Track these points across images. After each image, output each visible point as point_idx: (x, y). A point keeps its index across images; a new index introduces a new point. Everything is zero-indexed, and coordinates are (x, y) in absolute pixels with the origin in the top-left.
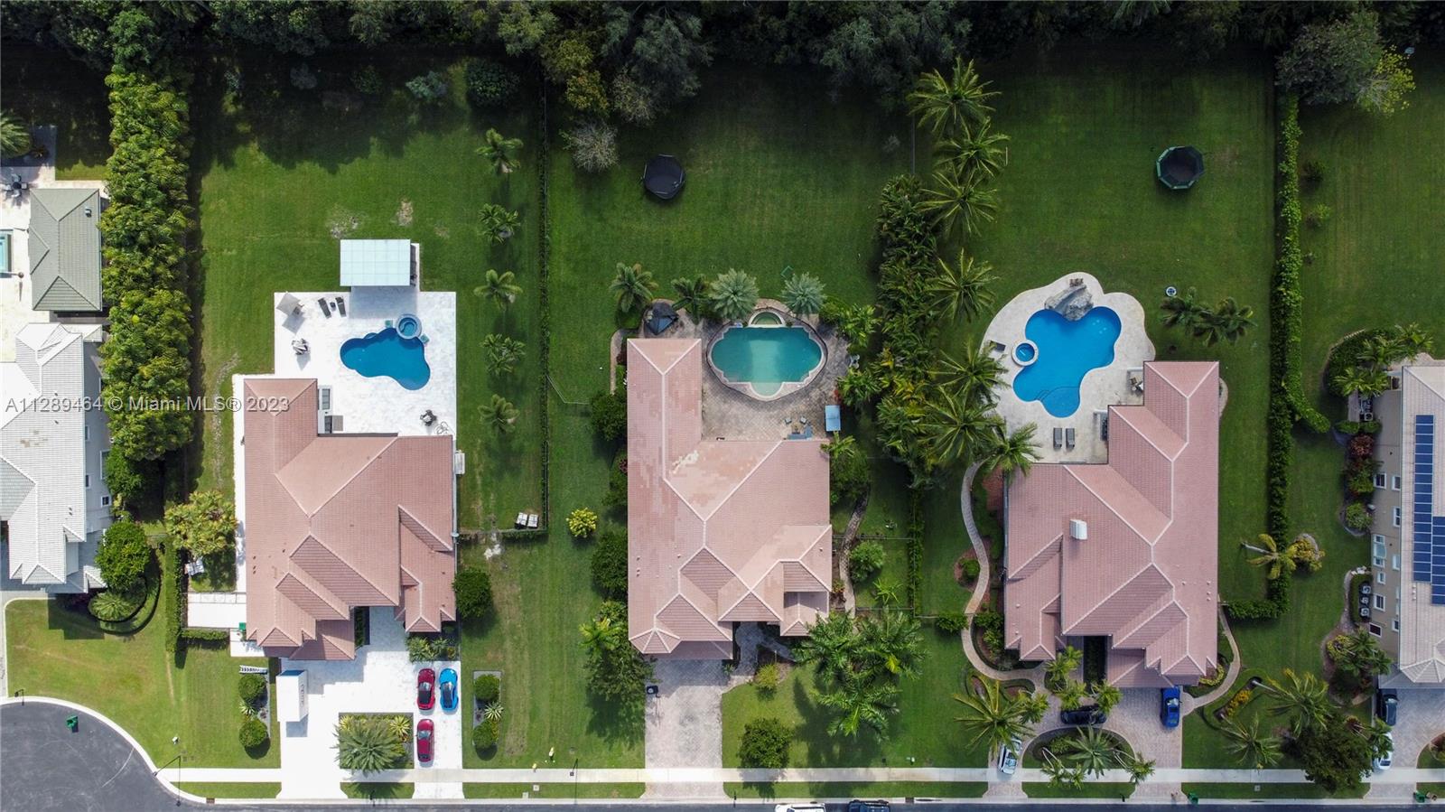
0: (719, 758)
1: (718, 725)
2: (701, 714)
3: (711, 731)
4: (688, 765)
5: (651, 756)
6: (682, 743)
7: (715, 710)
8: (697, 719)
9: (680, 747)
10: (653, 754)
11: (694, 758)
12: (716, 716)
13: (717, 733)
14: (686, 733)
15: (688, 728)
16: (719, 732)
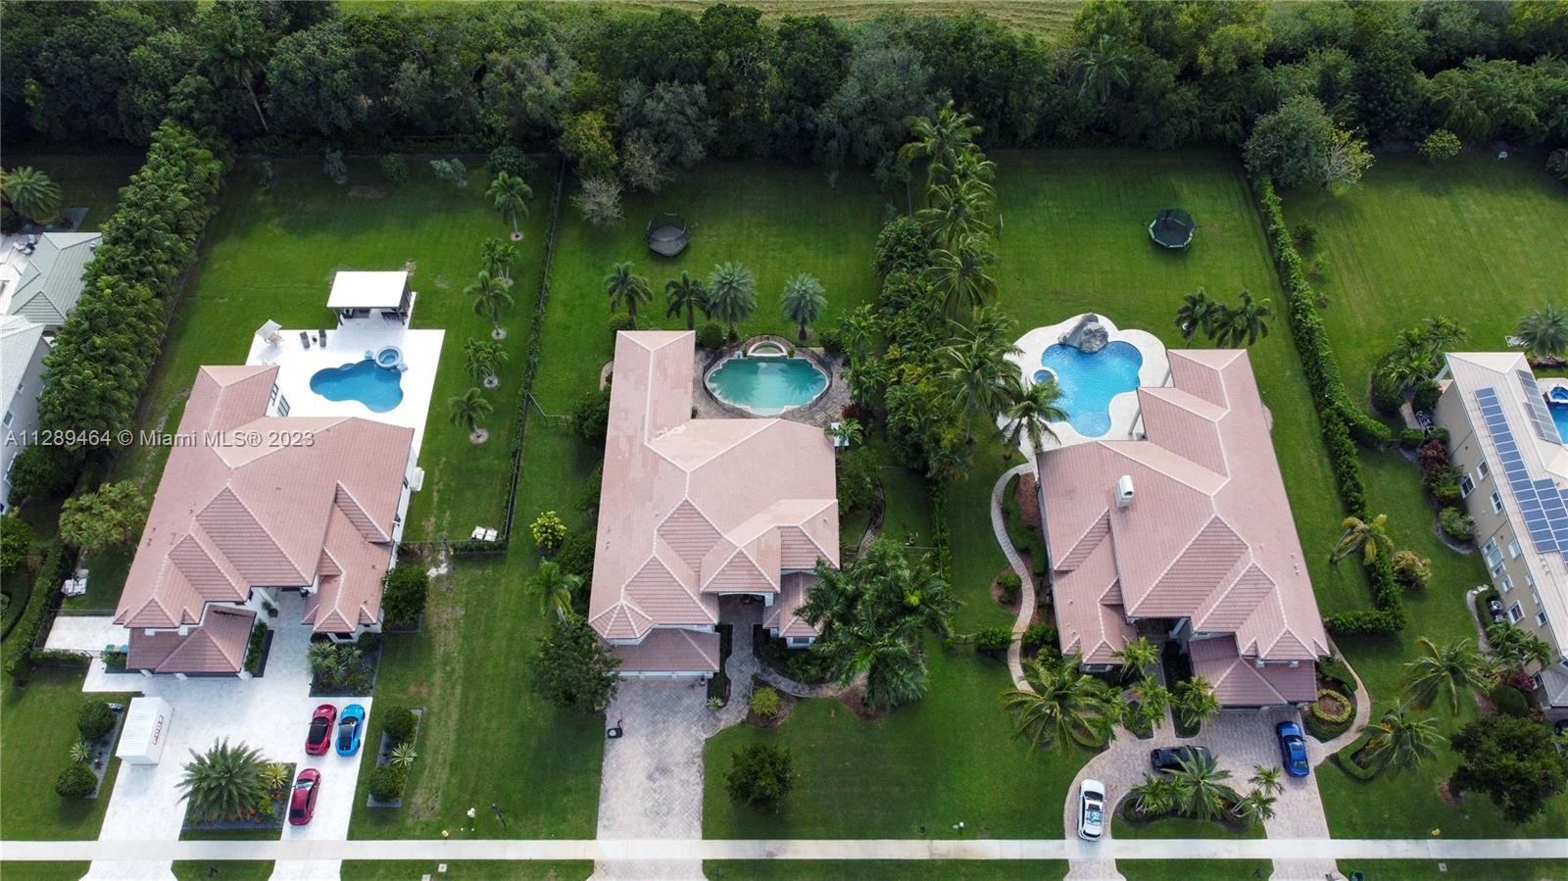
0: (697, 825)
1: (698, 780)
2: (677, 764)
3: (688, 788)
4: (655, 835)
5: (606, 823)
6: (648, 805)
7: (696, 760)
8: (671, 772)
9: (645, 810)
10: (608, 820)
11: (663, 826)
12: (695, 768)
13: (697, 791)
14: (655, 791)
15: (658, 784)
16: (699, 789)
